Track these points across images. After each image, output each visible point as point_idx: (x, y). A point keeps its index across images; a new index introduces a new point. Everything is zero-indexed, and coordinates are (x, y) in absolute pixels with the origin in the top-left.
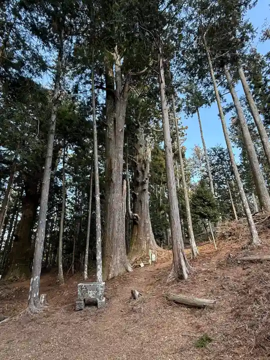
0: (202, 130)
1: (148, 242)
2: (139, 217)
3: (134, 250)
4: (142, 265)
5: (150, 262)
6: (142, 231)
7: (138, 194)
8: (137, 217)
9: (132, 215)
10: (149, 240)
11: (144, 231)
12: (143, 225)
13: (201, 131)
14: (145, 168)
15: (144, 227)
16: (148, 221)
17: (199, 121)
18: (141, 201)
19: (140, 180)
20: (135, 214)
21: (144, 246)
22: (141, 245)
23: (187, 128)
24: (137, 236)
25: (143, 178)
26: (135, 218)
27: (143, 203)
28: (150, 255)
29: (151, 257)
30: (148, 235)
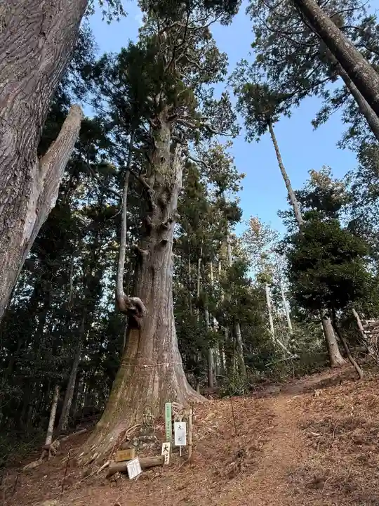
0: (280, 152)
1: (165, 379)
2: (144, 308)
3: (121, 403)
4: (134, 469)
5: (166, 453)
6: (150, 345)
7: (146, 252)
8: (138, 305)
9: (126, 301)
10: (169, 371)
11: (156, 345)
12: (153, 329)
13: (278, 156)
14: (169, 199)
15: (158, 336)
16: (169, 320)
17: (274, 141)
18: (152, 270)
19: (154, 222)
20: (135, 299)
21: (154, 390)
22: (143, 386)
23: (243, 176)
24: (135, 362)
25: (162, 218)
26: (133, 308)
27: (158, 272)
28: (168, 419)
29: (169, 431)
30: (166, 355)
